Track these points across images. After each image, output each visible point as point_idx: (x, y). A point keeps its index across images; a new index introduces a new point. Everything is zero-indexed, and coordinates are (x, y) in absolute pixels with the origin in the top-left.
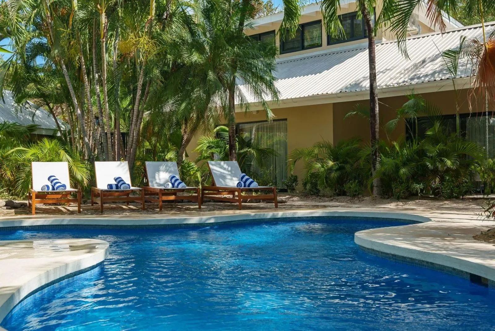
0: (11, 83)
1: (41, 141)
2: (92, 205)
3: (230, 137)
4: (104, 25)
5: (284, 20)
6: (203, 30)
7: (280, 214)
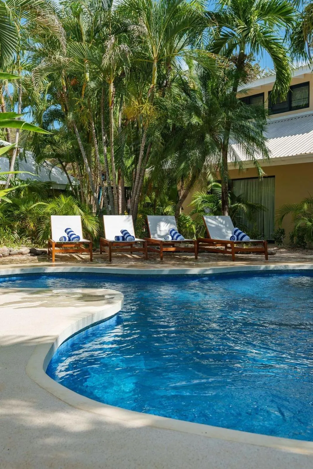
0: (32, 145)
1: (58, 197)
2: (101, 254)
3: (223, 193)
4: (112, 94)
5: (275, 84)
6: (200, 95)
7: (272, 266)
